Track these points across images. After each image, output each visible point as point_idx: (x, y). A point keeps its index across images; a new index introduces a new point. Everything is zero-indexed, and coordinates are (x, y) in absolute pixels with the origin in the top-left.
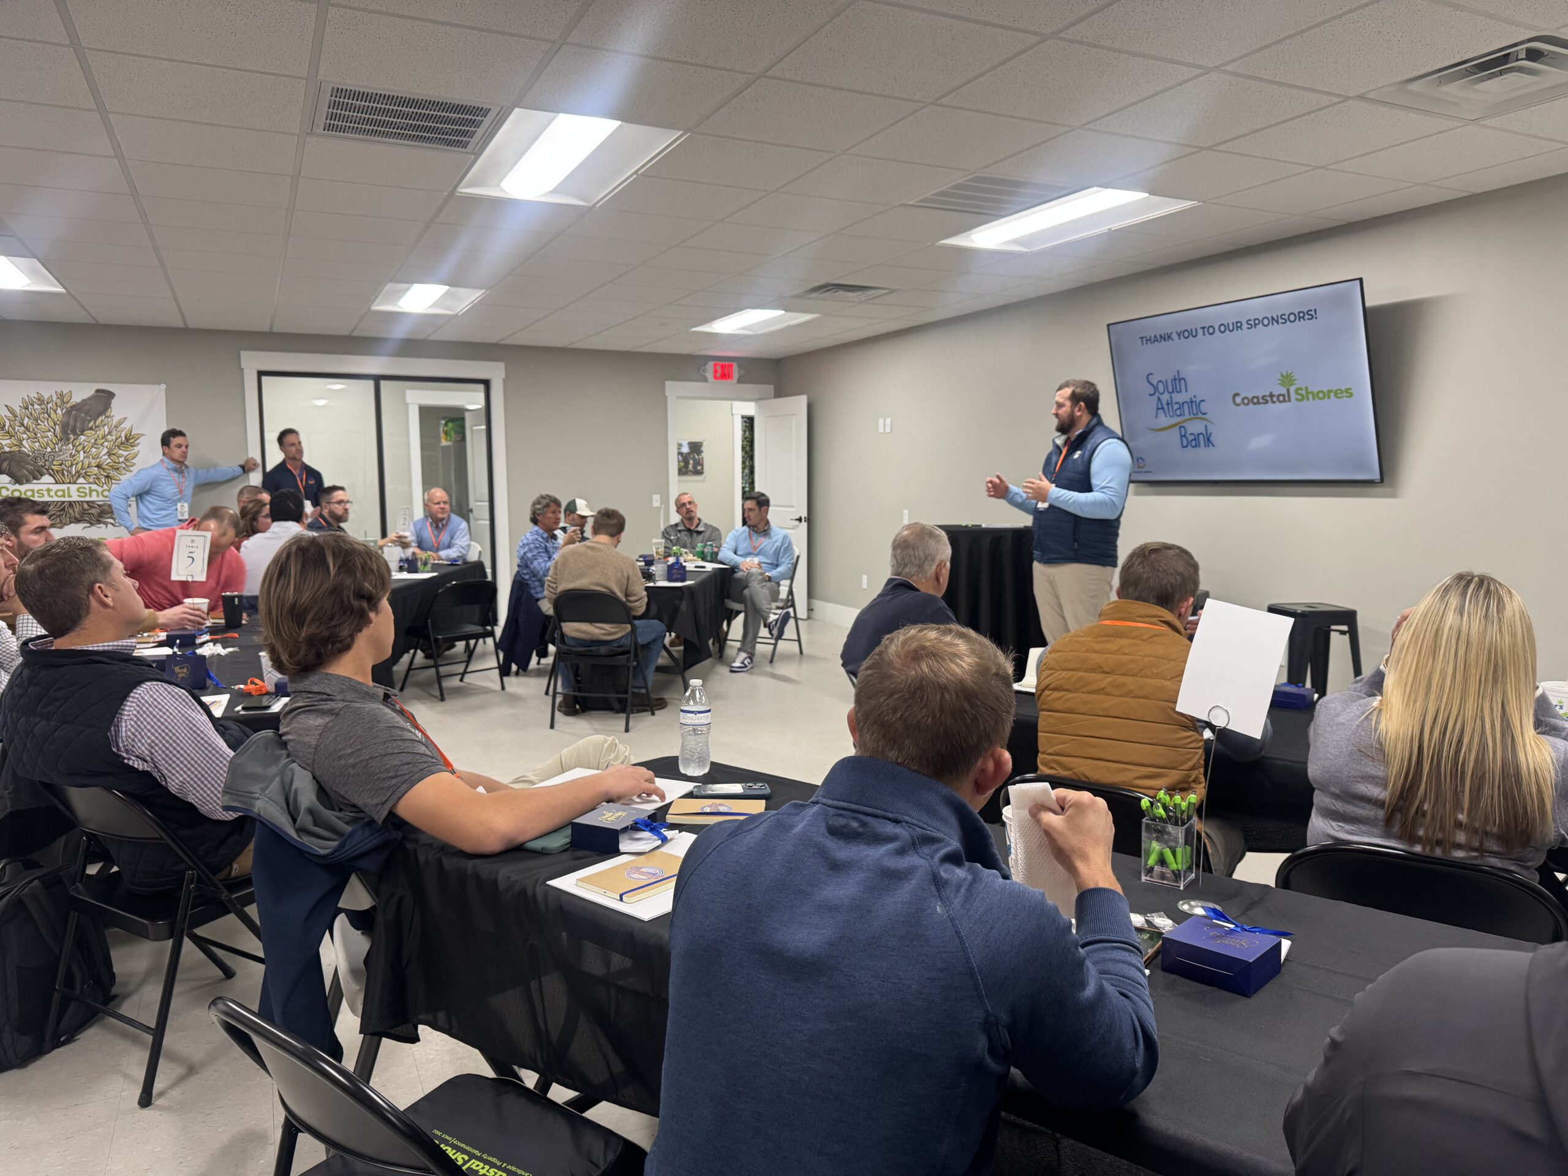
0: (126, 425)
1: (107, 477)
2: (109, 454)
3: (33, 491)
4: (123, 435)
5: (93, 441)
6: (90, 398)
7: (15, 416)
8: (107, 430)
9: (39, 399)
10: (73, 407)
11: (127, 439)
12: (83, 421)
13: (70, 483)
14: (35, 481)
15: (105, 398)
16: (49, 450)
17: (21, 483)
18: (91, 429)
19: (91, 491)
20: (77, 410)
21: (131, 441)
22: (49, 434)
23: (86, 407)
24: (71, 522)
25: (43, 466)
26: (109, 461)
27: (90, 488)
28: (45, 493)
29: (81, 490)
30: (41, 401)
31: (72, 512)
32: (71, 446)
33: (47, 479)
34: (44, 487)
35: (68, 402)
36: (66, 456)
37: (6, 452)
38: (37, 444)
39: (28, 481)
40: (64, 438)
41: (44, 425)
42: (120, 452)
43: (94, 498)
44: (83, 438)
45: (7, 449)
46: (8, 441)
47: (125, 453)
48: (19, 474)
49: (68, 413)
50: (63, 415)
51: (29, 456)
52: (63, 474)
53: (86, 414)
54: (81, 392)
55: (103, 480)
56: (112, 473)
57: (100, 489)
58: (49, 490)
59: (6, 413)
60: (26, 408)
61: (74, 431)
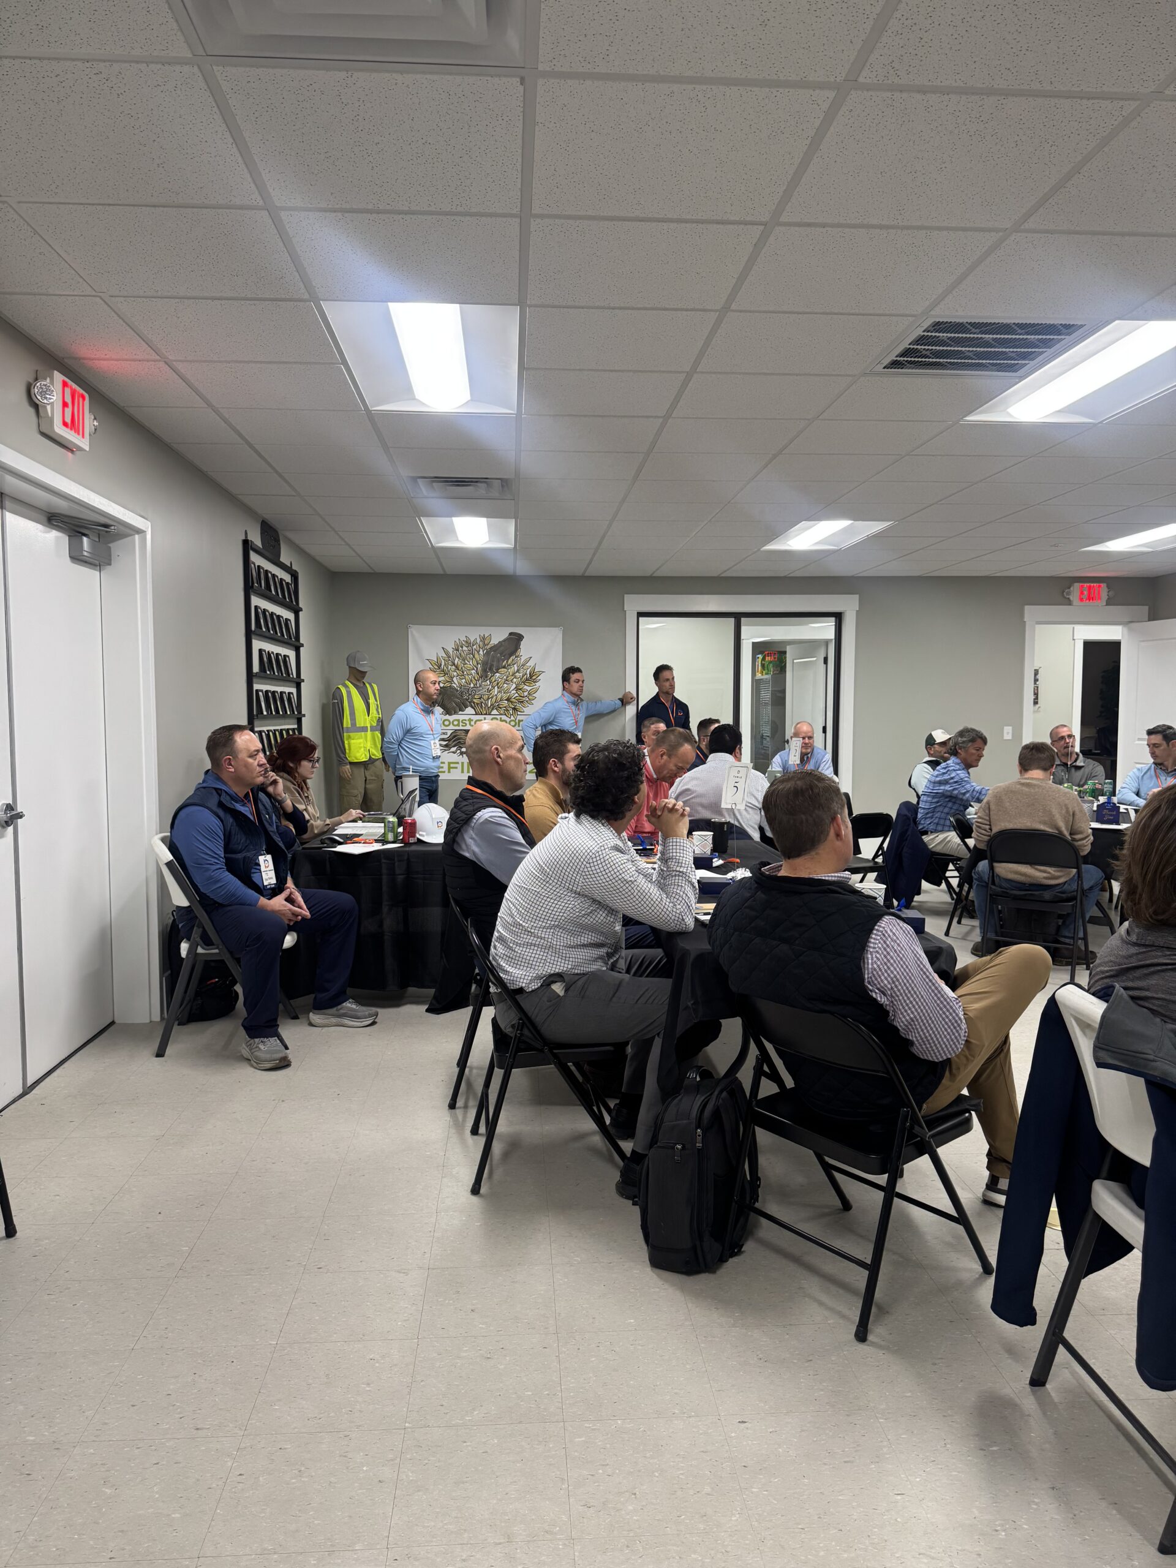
0: (531, 664)
1: (514, 709)
2: (517, 689)
3: (458, 720)
4: (528, 673)
5: (505, 677)
6: (504, 641)
7: (449, 657)
8: (516, 669)
10: (491, 648)
11: (531, 676)
12: (498, 661)
15: (515, 640)
16: (472, 685)
17: (450, 714)
18: (504, 667)
20: (495, 651)
21: (534, 678)
22: (473, 672)
23: (502, 648)
25: (467, 700)
26: (517, 695)
30: (468, 643)
32: (488, 682)
33: (469, 710)
34: (467, 717)
38: (463, 681)
39: (456, 713)
40: (484, 676)
41: (470, 664)
42: (526, 687)
47: (529, 688)
48: (449, 706)
49: (488, 653)
50: (484, 655)
51: (457, 691)
52: (481, 706)
53: (501, 654)
55: (511, 712)
56: (519, 706)
58: (470, 720)
59: (442, 654)
60: (457, 650)
61: (491, 669)
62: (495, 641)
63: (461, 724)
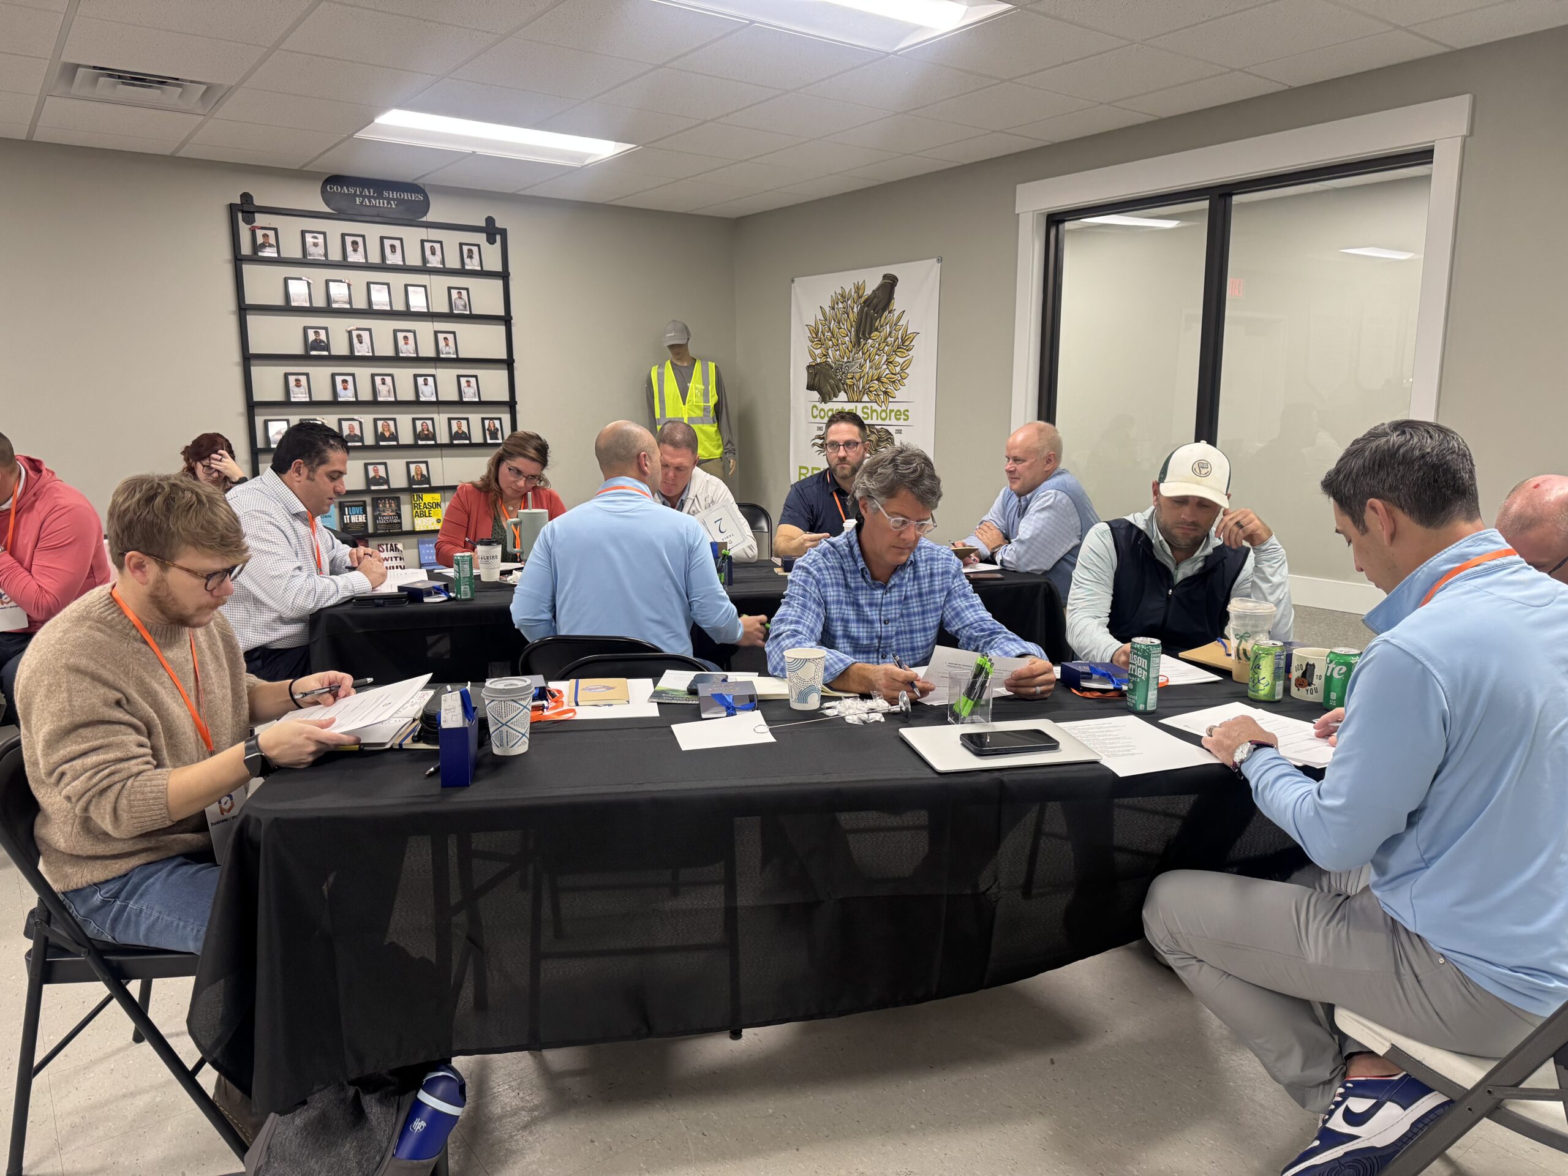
0: (904, 321)
1: (886, 393)
2: (889, 362)
4: (900, 336)
5: (877, 345)
6: (878, 289)
7: (826, 319)
8: (888, 330)
9: (842, 296)
10: (865, 302)
11: (903, 341)
12: (872, 320)
13: (857, 402)
14: (835, 399)
15: (890, 284)
16: (846, 360)
17: (825, 401)
18: (877, 330)
19: (873, 411)
20: (868, 306)
21: (906, 344)
22: (847, 339)
23: (875, 301)
25: (840, 380)
26: (887, 371)
27: (871, 407)
29: (865, 410)
30: (844, 298)
32: (860, 353)
33: (842, 396)
36: (855, 368)
37: (818, 364)
38: (838, 353)
40: (857, 343)
41: (845, 327)
42: (898, 359)
44: (870, 341)
45: (819, 361)
46: (819, 351)
47: (901, 361)
49: (862, 309)
50: (858, 313)
51: (832, 368)
52: (853, 390)
53: (874, 310)
54: (872, 281)
55: (882, 397)
56: (890, 388)
57: (879, 409)
59: (820, 316)
60: (833, 309)
61: (864, 334)
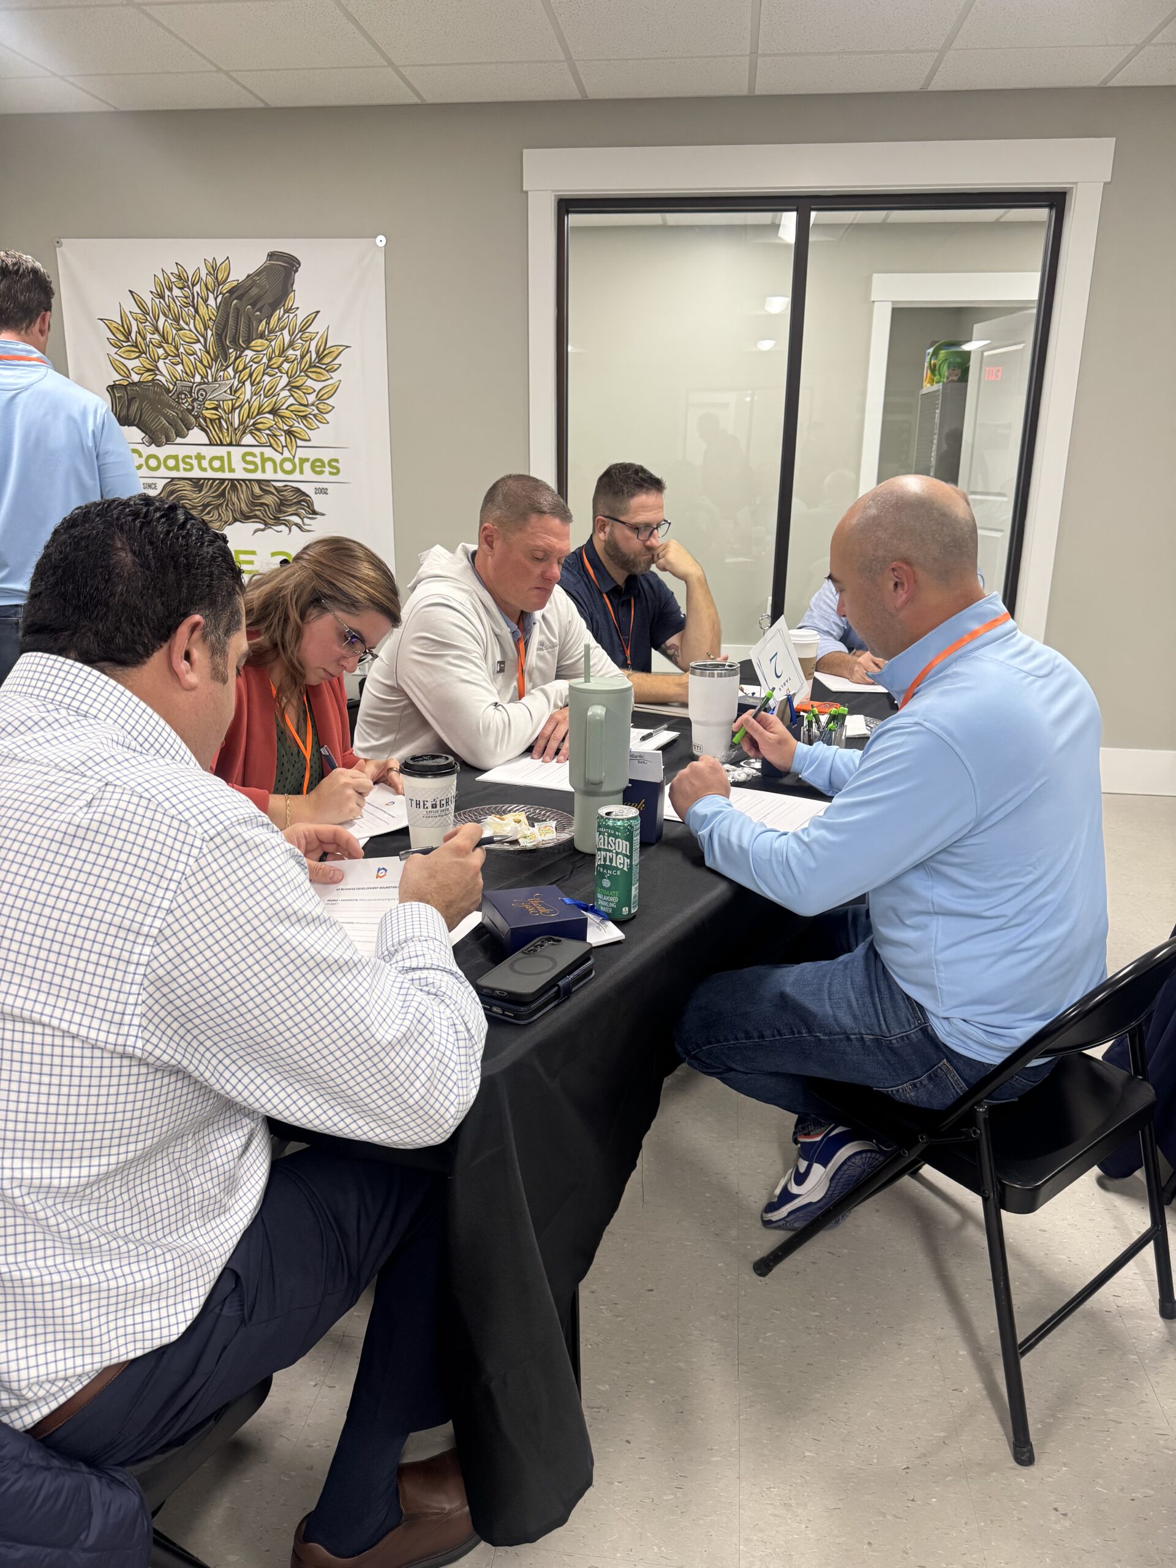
0: (318, 326)
1: (289, 433)
2: (292, 387)
3: (176, 457)
4: (313, 349)
5: (265, 360)
6: (258, 273)
7: (145, 313)
8: (287, 339)
9: (180, 277)
10: (231, 291)
11: (320, 357)
12: (249, 321)
13: (230, 444)
14: (179, 440)
15: (283, 269)
16: (198, 379)
17: (158, 444)
18: (262, 336)
19: (264, 460)
20: (239, 298)
21: (326, 360)
22: (198, 347)
23: (255, 291)
24: (235, 520)
25: (190, 411)
26: (291, 401)
27: (262, 454)
28: (195, 462)
29: (249, 458)
30: (183, 280)
31: (235, 500)
32: (230, 370)
33: (196, 435)
34: (192, 451)
35: (224, 282)
37: (134, 384)
38: (179, 367)
39: (169, 441)
40: (221, 354)
41: (191, 328)
42: (310, 383)
43: (269, 475)
44: (249, 353)
45: (135, 378)
46: (136, 363)
47: (317, 386)
48: (153, 426)
49: (225, 304)
50: (218, 308)
51: (168, 391)
52: (221, 427)
53: (253, 305)
54: (244, 259)
55: (282, 439)
56: (298, 426)
57: (278, 458)
58: (200, 457)
59: (131, 306)
60: (162, 296)
61: (235, 341)
62: (238, 274)
63: (182, 465)
